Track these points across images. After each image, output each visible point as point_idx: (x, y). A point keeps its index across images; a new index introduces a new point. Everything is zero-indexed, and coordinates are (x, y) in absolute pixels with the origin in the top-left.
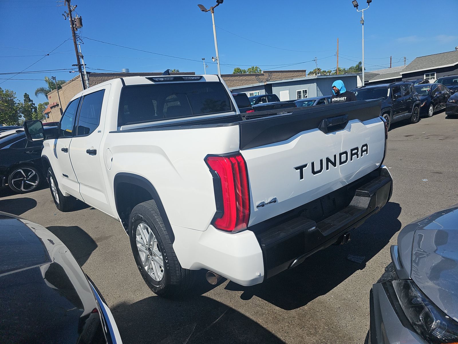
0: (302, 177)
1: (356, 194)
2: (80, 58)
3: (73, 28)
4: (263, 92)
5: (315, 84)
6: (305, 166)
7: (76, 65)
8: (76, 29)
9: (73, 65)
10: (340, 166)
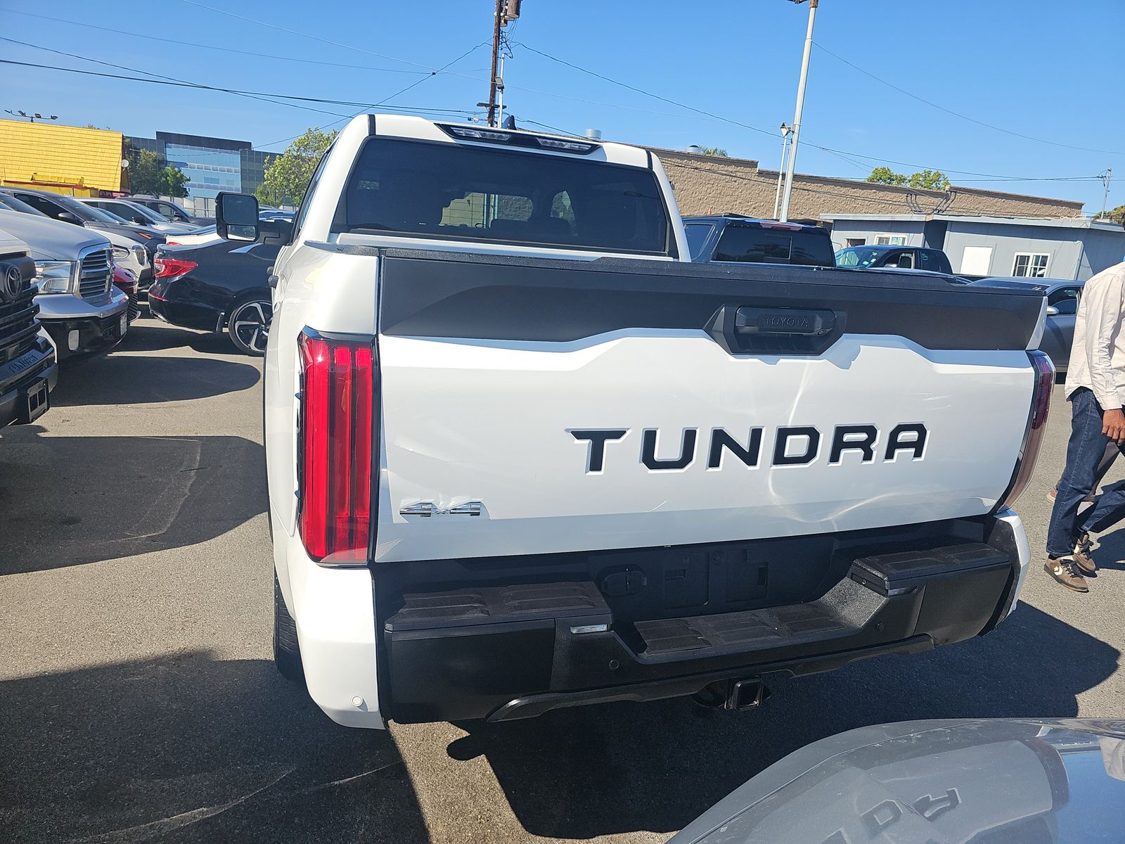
0: (596, 464)
1: (849, 573)
2: (497, 89)
3: (499, 18)
4: (916, 240)
5: (1079, 244)
6: (617, 434)
7: (486, 105)
8: (506, 22)
9: (480, 105)
10: (775, 467)
